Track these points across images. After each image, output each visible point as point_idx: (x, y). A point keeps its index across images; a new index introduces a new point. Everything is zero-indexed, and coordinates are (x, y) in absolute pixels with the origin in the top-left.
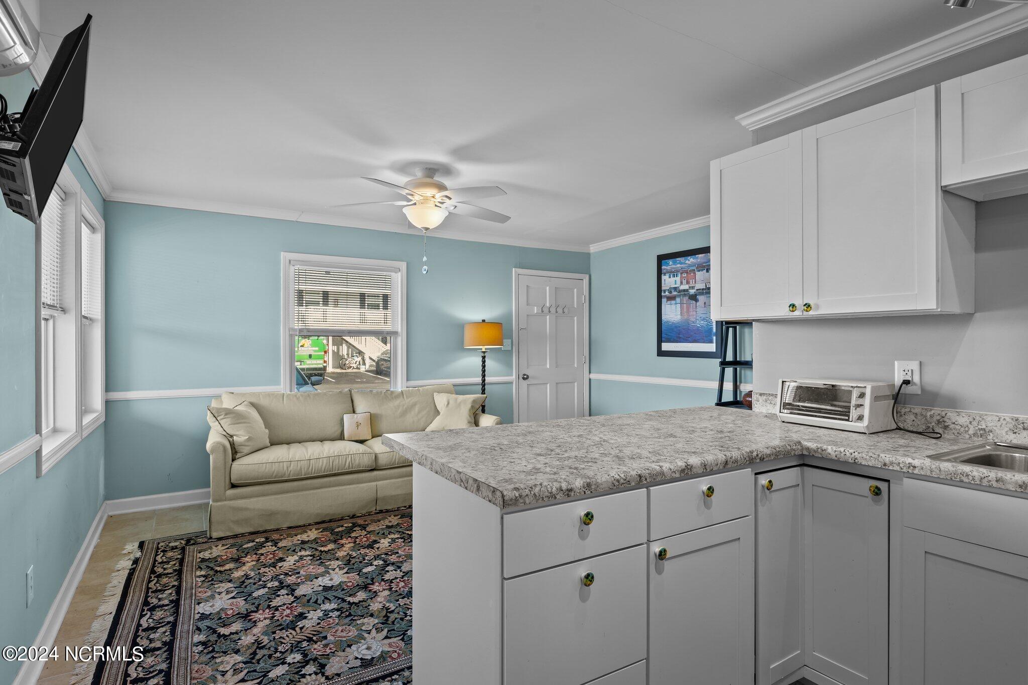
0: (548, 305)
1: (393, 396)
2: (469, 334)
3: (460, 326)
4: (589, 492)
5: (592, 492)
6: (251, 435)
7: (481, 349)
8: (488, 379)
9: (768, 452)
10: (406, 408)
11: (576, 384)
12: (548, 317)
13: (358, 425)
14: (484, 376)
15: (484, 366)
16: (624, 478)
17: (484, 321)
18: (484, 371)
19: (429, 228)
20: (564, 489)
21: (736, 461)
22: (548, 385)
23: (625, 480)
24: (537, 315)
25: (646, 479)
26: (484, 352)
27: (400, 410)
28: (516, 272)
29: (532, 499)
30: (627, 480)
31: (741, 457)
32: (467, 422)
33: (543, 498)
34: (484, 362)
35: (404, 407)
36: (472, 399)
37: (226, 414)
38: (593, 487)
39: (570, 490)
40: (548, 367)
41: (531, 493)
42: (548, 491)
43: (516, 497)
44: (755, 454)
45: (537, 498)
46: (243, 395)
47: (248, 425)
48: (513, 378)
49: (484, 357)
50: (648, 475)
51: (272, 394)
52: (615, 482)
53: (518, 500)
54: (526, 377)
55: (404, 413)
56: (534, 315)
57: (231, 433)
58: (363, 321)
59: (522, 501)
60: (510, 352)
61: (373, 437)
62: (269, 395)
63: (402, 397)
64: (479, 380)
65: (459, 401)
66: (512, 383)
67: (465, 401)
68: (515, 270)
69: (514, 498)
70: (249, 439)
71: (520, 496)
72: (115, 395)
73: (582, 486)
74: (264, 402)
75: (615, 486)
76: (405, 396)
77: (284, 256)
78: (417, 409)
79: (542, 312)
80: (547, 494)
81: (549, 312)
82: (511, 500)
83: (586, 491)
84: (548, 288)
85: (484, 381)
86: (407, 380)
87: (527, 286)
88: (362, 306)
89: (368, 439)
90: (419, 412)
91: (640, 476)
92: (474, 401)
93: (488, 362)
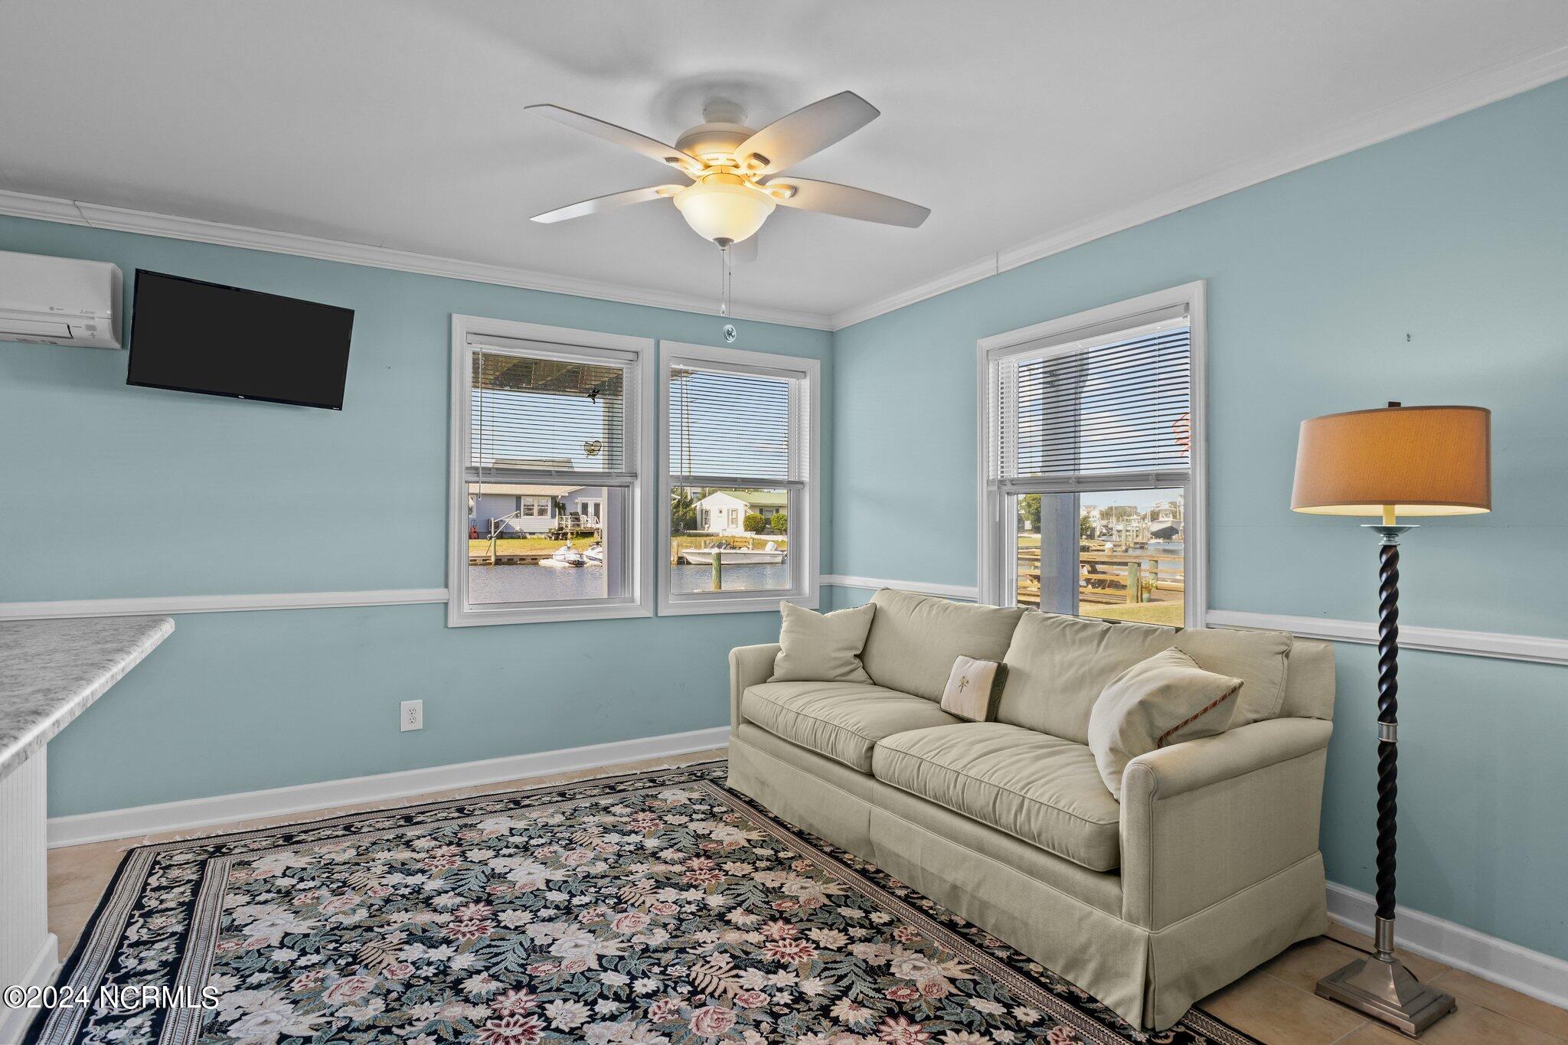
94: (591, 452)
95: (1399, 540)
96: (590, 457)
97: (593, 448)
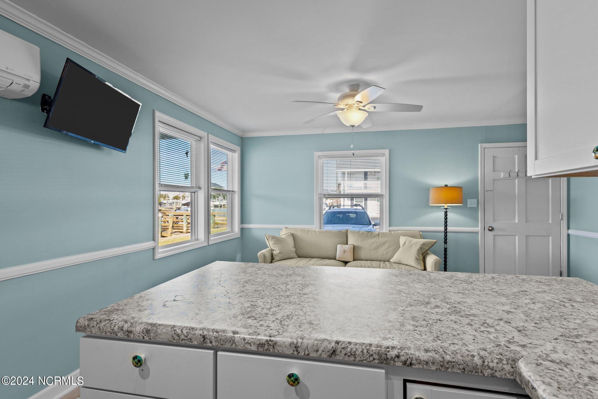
0: (517, 170)
1: (372, 235)
2: (432, 195)
3: (426, 190)
4: (148, 338)
5: (150, 339)
6: (281, 251)
7: (444, 206)
8: (449, 229)
9: (424, 356)
10: (379, 244)
11: (551, 238)
12: (517, 180)
13: (344, 252)
14: (446, 226)
15: (446, 219)
16: (186, 334)
17: (446, 186)
18: (446, 222)
19: (355, 126)
20: (124, 329)
21: (353, 354)
22: (517, 237)
23: (186, 337)
24: (504, 179)
25: (211, 342)
26: (446, 209)
27: (375, 245)
28: (481, 146)
29: (97, 330)
30: (189, 337)
31: (362, 352)
32: (415, 259)
33: (106, 332)
34: (446, 215)
35: (378, 244)
36: (422, 243)
37: (272, 239)
38: (152, 335)
39: (131, 332)
40: (517, 221)
41: (97, 326)
42: (111, 327)
43: (85, 326)
44: (394, 353)
45: (102, 331)
46: (291, 229)
47: (282, 245)
48: (479, 229)
49: (446, 212)
50: (213, 338)
51: (304, 230)
52: (175, 336)
53: (86, 328)
54: (491, 229)
55: (377, 248)
56: (501, 179)
57: (273, 249)
58: (366, 188)
59: (89, 330)
60: (476, 209)
61: (354, 260)
62: (303, 230)
63: (378, 237)
64: (442, 229)
65: (412, 243)
66: (478, 233)
67: (416, 243)
68: (481, 145)
69: (83, 326)
70: (280, 253)
71: (88, 326)
72: (246, 226)
73: (141, 331)
74: (298, 234)
75: (174, 339)
76: (380, 236)
77: (317, 154)
78: (386, 246)
79: (509, 176)
80: (109, 329)
81: (518, 176)
82: (81, 327)
83: (145, 337)
84: (516, 156)
85: (446, 229)
86: (390, 226)
87: (493, 156)
88: (366, 178)
89: (350, 261)
90: (388, 248)
91: (204, 337)
92: (423, 244)
93: (449, 215)
94: (186, 178)
95: (447, 210)
96: (186, 180)
97: (187, 176)
